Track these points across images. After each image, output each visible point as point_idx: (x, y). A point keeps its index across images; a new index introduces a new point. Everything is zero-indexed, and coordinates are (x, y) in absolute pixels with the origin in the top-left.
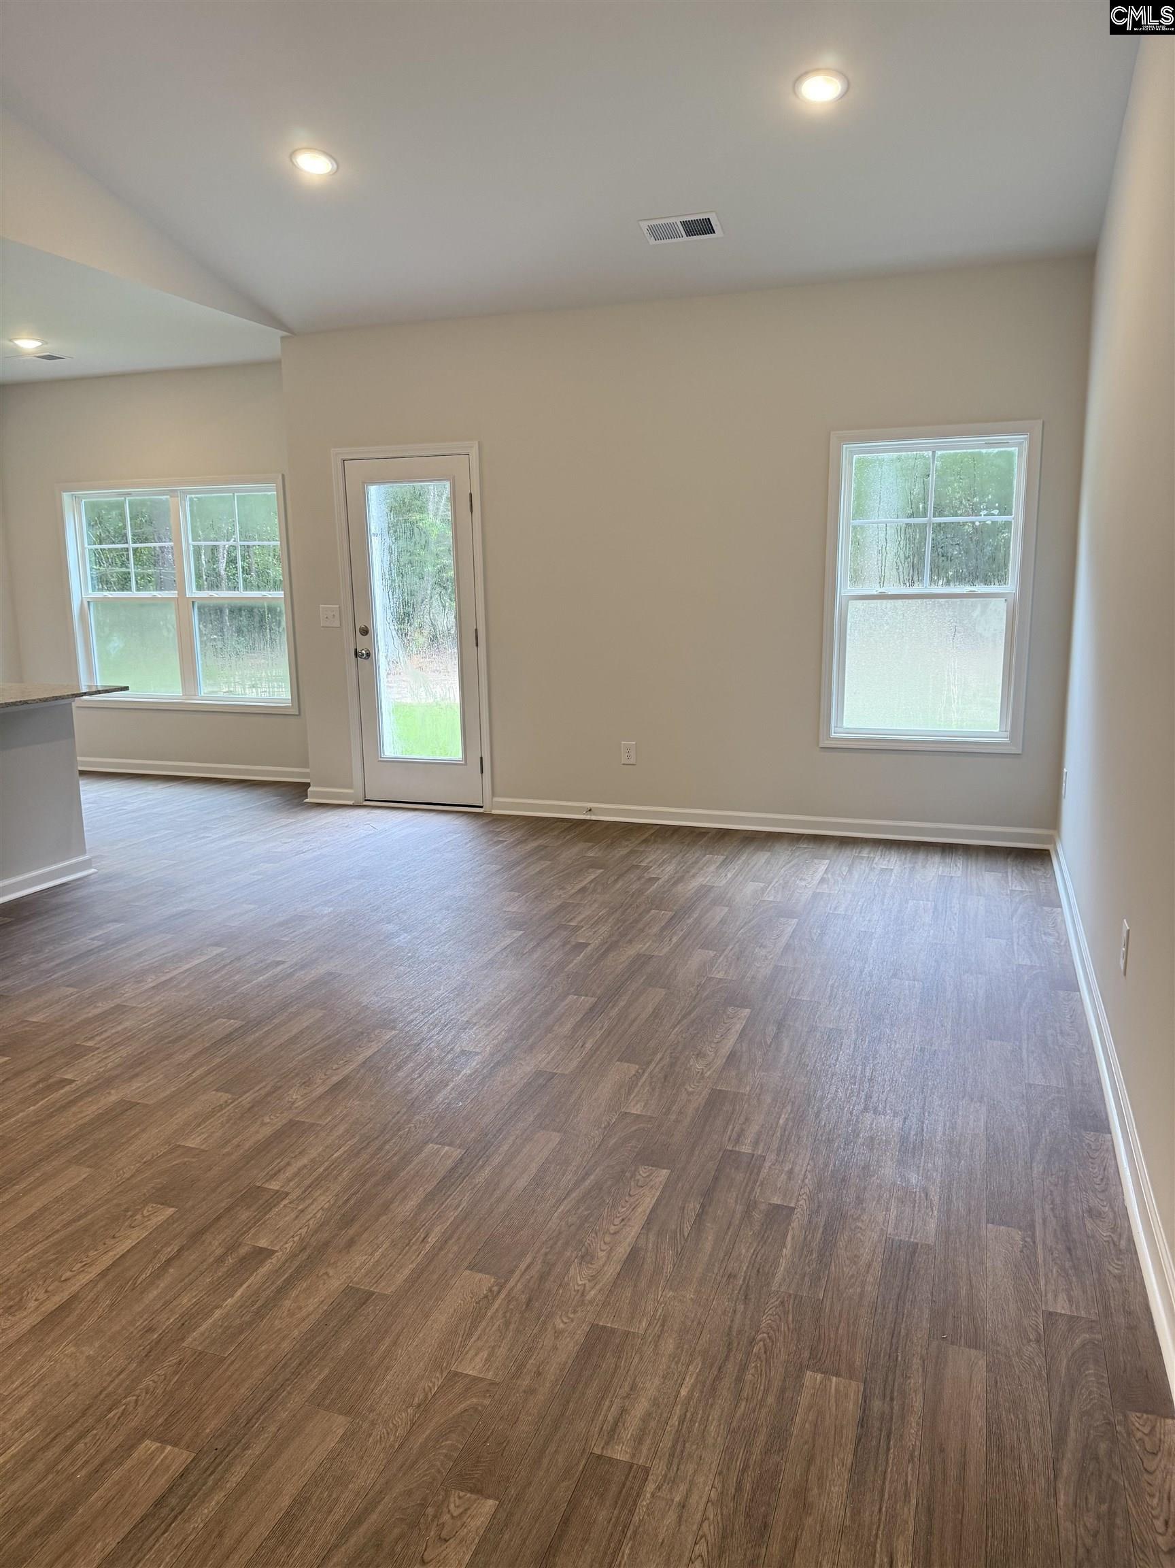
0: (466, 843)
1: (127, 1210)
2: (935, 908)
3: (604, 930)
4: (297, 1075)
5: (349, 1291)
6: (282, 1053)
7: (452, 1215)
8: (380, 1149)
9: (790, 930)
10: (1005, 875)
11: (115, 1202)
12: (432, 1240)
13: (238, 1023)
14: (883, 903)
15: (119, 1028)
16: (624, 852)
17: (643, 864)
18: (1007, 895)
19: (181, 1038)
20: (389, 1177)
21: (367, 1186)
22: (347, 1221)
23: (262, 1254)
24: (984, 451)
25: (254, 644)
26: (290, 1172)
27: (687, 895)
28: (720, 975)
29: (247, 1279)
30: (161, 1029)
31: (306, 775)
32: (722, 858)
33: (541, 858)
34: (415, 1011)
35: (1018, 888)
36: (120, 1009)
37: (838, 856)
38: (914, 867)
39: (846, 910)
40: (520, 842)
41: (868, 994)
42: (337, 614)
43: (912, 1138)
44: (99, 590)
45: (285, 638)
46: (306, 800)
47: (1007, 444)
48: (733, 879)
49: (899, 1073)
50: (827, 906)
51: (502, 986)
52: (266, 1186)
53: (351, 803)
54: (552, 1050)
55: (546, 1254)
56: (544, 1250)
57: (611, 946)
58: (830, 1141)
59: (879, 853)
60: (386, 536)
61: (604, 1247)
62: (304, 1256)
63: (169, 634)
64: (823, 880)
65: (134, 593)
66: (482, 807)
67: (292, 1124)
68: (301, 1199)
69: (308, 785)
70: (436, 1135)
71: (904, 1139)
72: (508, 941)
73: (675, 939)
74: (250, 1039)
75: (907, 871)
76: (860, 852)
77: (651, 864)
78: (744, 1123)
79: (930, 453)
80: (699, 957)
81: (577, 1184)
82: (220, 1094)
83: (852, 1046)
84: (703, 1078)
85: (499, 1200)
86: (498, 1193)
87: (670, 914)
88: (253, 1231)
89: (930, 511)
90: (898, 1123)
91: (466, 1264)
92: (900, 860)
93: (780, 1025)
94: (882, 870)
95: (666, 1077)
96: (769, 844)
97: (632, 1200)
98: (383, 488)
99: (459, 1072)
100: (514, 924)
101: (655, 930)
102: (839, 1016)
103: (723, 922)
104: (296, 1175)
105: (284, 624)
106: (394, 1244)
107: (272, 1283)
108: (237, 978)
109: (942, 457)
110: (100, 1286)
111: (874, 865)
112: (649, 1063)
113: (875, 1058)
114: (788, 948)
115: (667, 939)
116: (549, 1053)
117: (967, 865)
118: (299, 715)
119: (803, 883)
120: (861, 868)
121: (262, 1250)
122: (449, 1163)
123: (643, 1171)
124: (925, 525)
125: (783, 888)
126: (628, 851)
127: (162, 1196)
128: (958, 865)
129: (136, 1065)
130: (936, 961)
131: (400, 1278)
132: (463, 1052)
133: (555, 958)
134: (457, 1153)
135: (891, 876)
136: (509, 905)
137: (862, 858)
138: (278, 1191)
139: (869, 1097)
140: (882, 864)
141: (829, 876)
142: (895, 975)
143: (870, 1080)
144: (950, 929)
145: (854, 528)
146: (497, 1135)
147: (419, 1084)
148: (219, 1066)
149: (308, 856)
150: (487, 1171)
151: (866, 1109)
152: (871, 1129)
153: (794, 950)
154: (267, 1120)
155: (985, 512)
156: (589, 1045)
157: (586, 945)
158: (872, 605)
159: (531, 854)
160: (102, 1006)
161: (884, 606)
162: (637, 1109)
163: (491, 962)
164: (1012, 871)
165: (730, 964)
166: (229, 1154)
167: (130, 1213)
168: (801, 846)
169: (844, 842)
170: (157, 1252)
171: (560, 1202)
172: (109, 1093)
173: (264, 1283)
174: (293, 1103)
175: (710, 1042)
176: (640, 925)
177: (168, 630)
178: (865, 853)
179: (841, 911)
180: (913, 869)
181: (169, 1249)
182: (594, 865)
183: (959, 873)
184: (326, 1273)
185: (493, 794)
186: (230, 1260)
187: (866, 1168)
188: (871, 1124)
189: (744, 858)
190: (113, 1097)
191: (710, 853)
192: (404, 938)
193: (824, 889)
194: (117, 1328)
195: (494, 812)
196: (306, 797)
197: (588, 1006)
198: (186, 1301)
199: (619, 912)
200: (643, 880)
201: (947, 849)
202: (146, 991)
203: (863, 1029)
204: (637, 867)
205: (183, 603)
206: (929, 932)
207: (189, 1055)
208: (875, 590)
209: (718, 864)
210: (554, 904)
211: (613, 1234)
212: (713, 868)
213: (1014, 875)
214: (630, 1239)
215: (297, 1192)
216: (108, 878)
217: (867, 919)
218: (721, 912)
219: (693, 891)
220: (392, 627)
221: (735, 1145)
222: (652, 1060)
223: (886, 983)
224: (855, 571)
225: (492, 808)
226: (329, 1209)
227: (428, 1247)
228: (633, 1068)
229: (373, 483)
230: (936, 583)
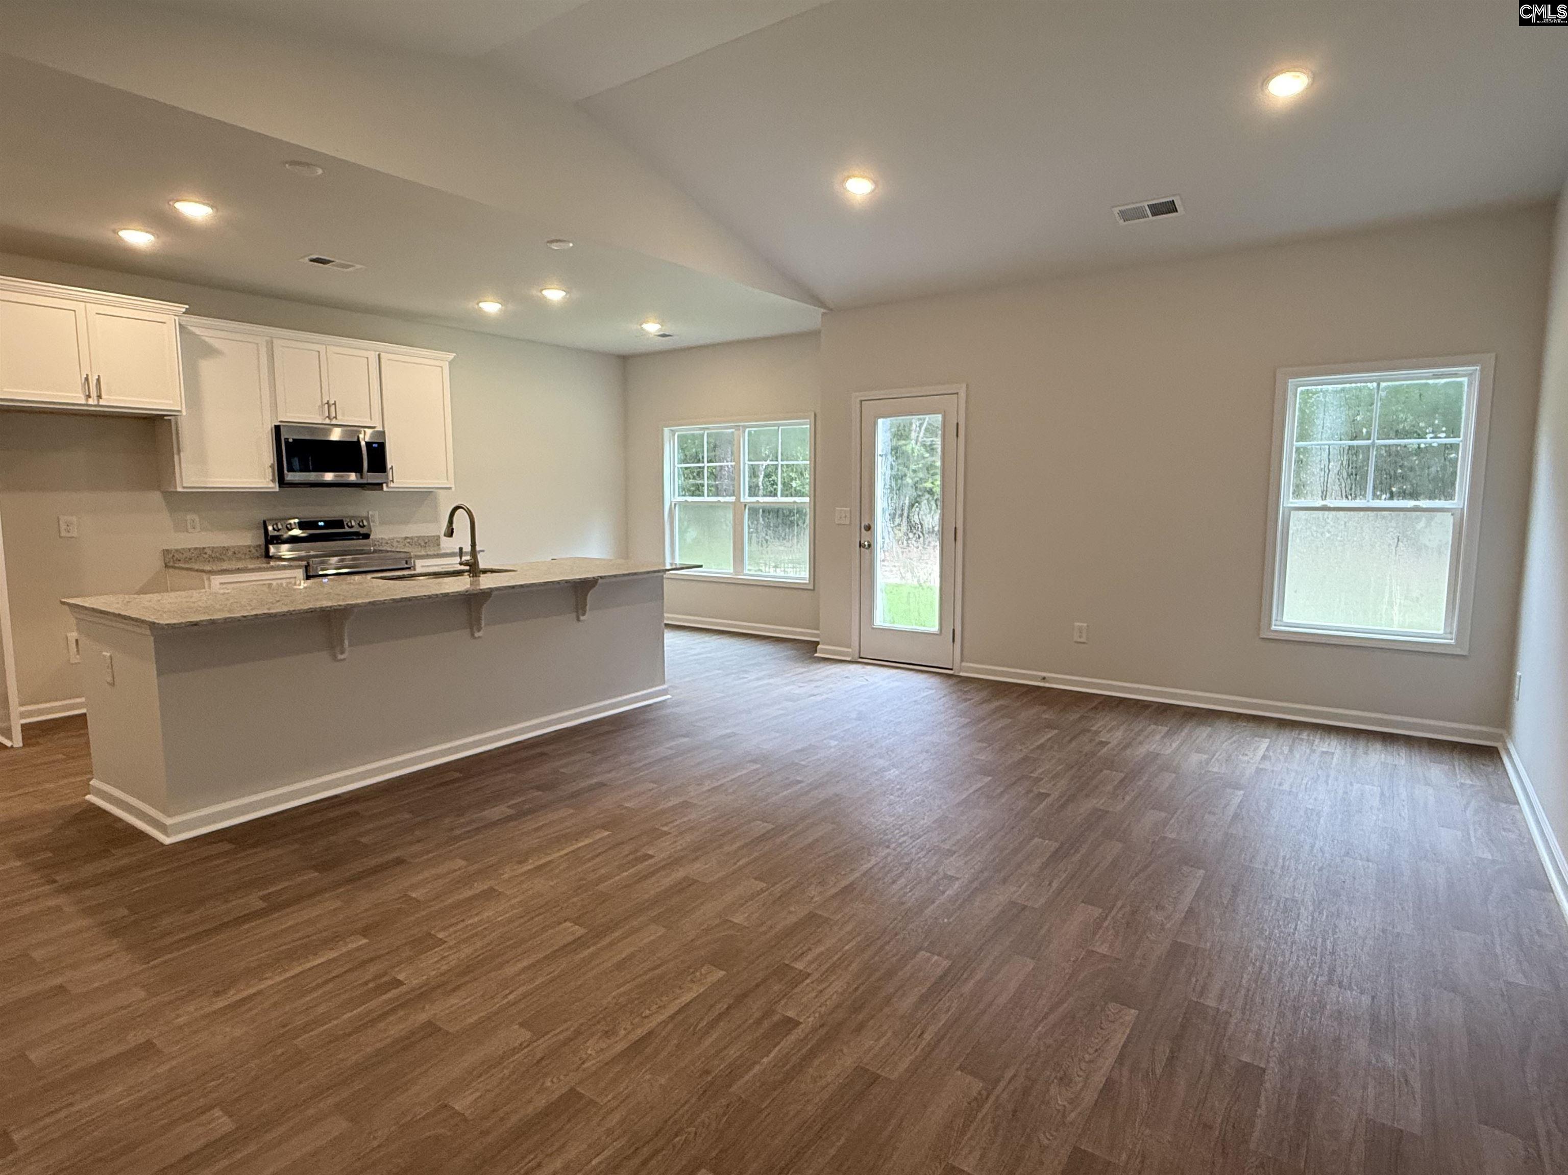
0: (940, 699)
1: (689, 967)
2: (1382, 794)
3: (1063, 783)
4: (814, 875)
5: (860, 1070)
6: (803, 855)
7: (944, 1018)
8: (882, 948)
9: (1236, 801)
10: (1451, 767)
11: (681, 958)
12: (927, 1037)
13: (770, 826)
14: (1328, 784)
15: (685, 819)
16: (1076, 716)
17: (1094, 728)
18: (1457, 787)
19: (729, 832)
20: (890, 974)
21: (872, 979)
22: (856, 1009)
23: (791, 1024)
24: (1431, 382)
25: (785, 535)
26: (810, 957)
27: (1136, 760)
28: (1173, 836)
29: (779, 1043)
30: (715, 824)
31: (817, 636)
32: (1166, 729)
33: (1002, 717)
34: (904, 835)
35: (1469, 782)
36: (686, 805)
37: (1278, 736)
38: (1355, 752)
39: (1291, 786)
40: (984, 701)
41: (1320, 870)
42: (848, 515)
43: (1383, 1018)
44: (683, 496)
45: (807, 532)
46: (816, 655)
47: (1455, 375)
48: (1178, 749)
49: (1362, 950)
50: (1271, 782)
51: (975, 824)
52: (792, 965)
53: (848, 659)
54: (1022, 885)
55: (1027, 1070)
56: (1025, 1066)
57: (1070, 799)
58: (1296, 1010)
59: (1318, 736)
60: (889, 456)
61: (1081, 1073)
62: (822, 1032)
63: (727, 529)
64: (1264, 757)
65: (706, 499)
66: (951, 669)
67: (812, 916)
68: (820, 981)
69: (818, 643)
70: (926, 944)
71: (1375, 1019)
72: (979, 785)
73: (1128, 798)
74: (778, 841)
75: (1349, 755)
76: (1299, 734)
77: (1100, 729)
78: (1207, 977)
79: (1375, 384)
80: (1152, 817)
81: (1052, 1009)
82: (757, 882)
83: (1310, 918)
84: (1163, 929)
85: (984, 1012)
86: (981, 1006)
87: (1122, 775)
88: (783, 1002)
89: (1374, 435)
90: (1366, 1000)
91: (957, 1065)
92: (1340, 744)
93: (1236, 890)
94: (1323, 752)
95: (1128, 923)
96: (1209, 720)
97: (1104, 1033)
98: (888, 421)
99: (943, 892)
100: (984, 771)
101: (1109, 788)
102: (1294, 887)
103: (1171, 787)
104: (815, 959)
105: (807, 521)
106: (895, 1034)
107: (799, 1051)
108: (768, 790)
109: (1386, 388)
110: (670, 1026)
111: (1315, 747)
112: (1112, 908)
113: (1334, 933)
114: (1236, 816)
115: (1120, 797)
116: (1020, 887)
117: (1411, 757)
118: (814, 590)
119: (1246, 758)
120: (1302, 750)
121: (789, 1020)
122: (939, 971)
123: (1112, 1007)
124: (1368, 447)
125: (1227, 760)
126: (1079, 716)
127: (715, 961)
128: (1401, 754)
129: (698, 850)
130: (1389, 845)
131: (904, 1065)
132: (946, 876)
133: (1021, 803)
134: (946, 963)
135: (1332, 758)
136: (978, 754)
137: (1302, 740)
138: (801, 971)
139: (1332, 970)
140: (1322, 747)
141: (1271, 754)
142: (1347, 854)
143: (1332, 953)
144: (1400, 815)
145: (1298, 449)
146: (978, 953)
147: (911, 897)
148: (756, 860)
149: (818, 698)
150: (971, 984)
151: (1330, 982)
152: (1338, 1002)
153: (1242, 819)
154: (792, 909)
155: (1432, 435)
156: (1055, 885)
157: (1048, 795)
158: (1314, 516)
159: (994, 711)
160: (674, 801)
161: (1325, 517)
162: (1103, 949)
163: (965, 801)
164: (1459, 765)
165: (1181, 827)
166: (765, 933)
167: (691, 970)
168: (1240, 723)
169: (1283, 724)
170: (712, 1006)
171: (1037, 1023)
172: (678, 870)
173: (793, 1049)
174: (812, 898)
175: (1168, 897)
176: (1094, 782)
177: (727, 525)
178: (1304, 735)
179: (1286, 787)
180: (1354, 755)
181: (720, 1006)
182: (1050, 726)
183: (1403, 762)
184: (841, 1051)
185: (962, 661)
186: (766, 1024)
187: (1337, 1040)
188: (1338, 997)
189: (1186, 731)
190: (679, 874)
191: (1155, 724)
192: (894, 772)
193: (1267, 765)
194: (682, 1065)
195: (961, 674)
196: (816, 651)
197: (1052, 849)
198: (733, 1053)
199: (1074, 770)
200: (1094, 744)
201: (1388, 739)
202: (705, 792)
203: (1320, 903)
204: (1089, 731)
205: (738, 507)
206: (1378, 816)
207: (735, 846)
208: (1319, 503)
209: (1162, 734)
210: (1017, 756)
211: (1087, 1062)
212: (1158, 737)
213: (1462, 768)
214: (1105, 1070)
215: (816, 975)
216: (678, 704)
217: (1313, 797)
218: (1169, 778)
219: (1142, 756)
220: (889, 525)
221: (1200, 997)
222: (1114, 906)
223: (1338, 860)
224: (1297, 486)
225: (960, 672)
226: (842, 994)
227: (924, 1043)
228: (1097, 912)
229: (880, 417)
230: (1379, 498)
